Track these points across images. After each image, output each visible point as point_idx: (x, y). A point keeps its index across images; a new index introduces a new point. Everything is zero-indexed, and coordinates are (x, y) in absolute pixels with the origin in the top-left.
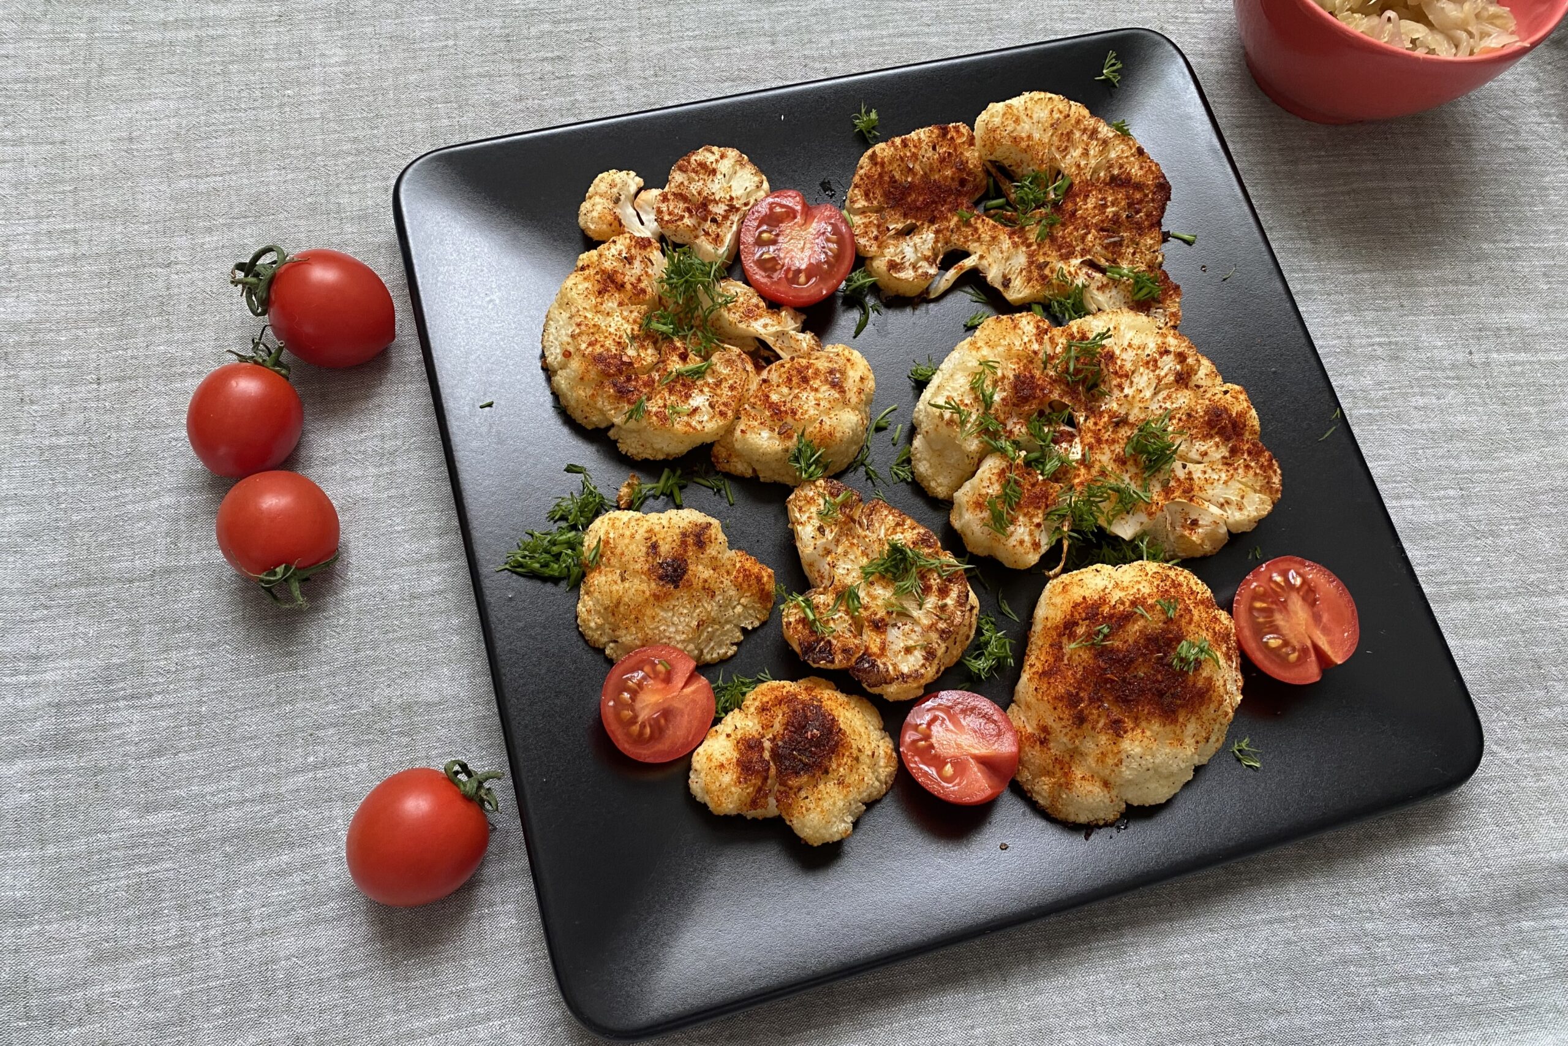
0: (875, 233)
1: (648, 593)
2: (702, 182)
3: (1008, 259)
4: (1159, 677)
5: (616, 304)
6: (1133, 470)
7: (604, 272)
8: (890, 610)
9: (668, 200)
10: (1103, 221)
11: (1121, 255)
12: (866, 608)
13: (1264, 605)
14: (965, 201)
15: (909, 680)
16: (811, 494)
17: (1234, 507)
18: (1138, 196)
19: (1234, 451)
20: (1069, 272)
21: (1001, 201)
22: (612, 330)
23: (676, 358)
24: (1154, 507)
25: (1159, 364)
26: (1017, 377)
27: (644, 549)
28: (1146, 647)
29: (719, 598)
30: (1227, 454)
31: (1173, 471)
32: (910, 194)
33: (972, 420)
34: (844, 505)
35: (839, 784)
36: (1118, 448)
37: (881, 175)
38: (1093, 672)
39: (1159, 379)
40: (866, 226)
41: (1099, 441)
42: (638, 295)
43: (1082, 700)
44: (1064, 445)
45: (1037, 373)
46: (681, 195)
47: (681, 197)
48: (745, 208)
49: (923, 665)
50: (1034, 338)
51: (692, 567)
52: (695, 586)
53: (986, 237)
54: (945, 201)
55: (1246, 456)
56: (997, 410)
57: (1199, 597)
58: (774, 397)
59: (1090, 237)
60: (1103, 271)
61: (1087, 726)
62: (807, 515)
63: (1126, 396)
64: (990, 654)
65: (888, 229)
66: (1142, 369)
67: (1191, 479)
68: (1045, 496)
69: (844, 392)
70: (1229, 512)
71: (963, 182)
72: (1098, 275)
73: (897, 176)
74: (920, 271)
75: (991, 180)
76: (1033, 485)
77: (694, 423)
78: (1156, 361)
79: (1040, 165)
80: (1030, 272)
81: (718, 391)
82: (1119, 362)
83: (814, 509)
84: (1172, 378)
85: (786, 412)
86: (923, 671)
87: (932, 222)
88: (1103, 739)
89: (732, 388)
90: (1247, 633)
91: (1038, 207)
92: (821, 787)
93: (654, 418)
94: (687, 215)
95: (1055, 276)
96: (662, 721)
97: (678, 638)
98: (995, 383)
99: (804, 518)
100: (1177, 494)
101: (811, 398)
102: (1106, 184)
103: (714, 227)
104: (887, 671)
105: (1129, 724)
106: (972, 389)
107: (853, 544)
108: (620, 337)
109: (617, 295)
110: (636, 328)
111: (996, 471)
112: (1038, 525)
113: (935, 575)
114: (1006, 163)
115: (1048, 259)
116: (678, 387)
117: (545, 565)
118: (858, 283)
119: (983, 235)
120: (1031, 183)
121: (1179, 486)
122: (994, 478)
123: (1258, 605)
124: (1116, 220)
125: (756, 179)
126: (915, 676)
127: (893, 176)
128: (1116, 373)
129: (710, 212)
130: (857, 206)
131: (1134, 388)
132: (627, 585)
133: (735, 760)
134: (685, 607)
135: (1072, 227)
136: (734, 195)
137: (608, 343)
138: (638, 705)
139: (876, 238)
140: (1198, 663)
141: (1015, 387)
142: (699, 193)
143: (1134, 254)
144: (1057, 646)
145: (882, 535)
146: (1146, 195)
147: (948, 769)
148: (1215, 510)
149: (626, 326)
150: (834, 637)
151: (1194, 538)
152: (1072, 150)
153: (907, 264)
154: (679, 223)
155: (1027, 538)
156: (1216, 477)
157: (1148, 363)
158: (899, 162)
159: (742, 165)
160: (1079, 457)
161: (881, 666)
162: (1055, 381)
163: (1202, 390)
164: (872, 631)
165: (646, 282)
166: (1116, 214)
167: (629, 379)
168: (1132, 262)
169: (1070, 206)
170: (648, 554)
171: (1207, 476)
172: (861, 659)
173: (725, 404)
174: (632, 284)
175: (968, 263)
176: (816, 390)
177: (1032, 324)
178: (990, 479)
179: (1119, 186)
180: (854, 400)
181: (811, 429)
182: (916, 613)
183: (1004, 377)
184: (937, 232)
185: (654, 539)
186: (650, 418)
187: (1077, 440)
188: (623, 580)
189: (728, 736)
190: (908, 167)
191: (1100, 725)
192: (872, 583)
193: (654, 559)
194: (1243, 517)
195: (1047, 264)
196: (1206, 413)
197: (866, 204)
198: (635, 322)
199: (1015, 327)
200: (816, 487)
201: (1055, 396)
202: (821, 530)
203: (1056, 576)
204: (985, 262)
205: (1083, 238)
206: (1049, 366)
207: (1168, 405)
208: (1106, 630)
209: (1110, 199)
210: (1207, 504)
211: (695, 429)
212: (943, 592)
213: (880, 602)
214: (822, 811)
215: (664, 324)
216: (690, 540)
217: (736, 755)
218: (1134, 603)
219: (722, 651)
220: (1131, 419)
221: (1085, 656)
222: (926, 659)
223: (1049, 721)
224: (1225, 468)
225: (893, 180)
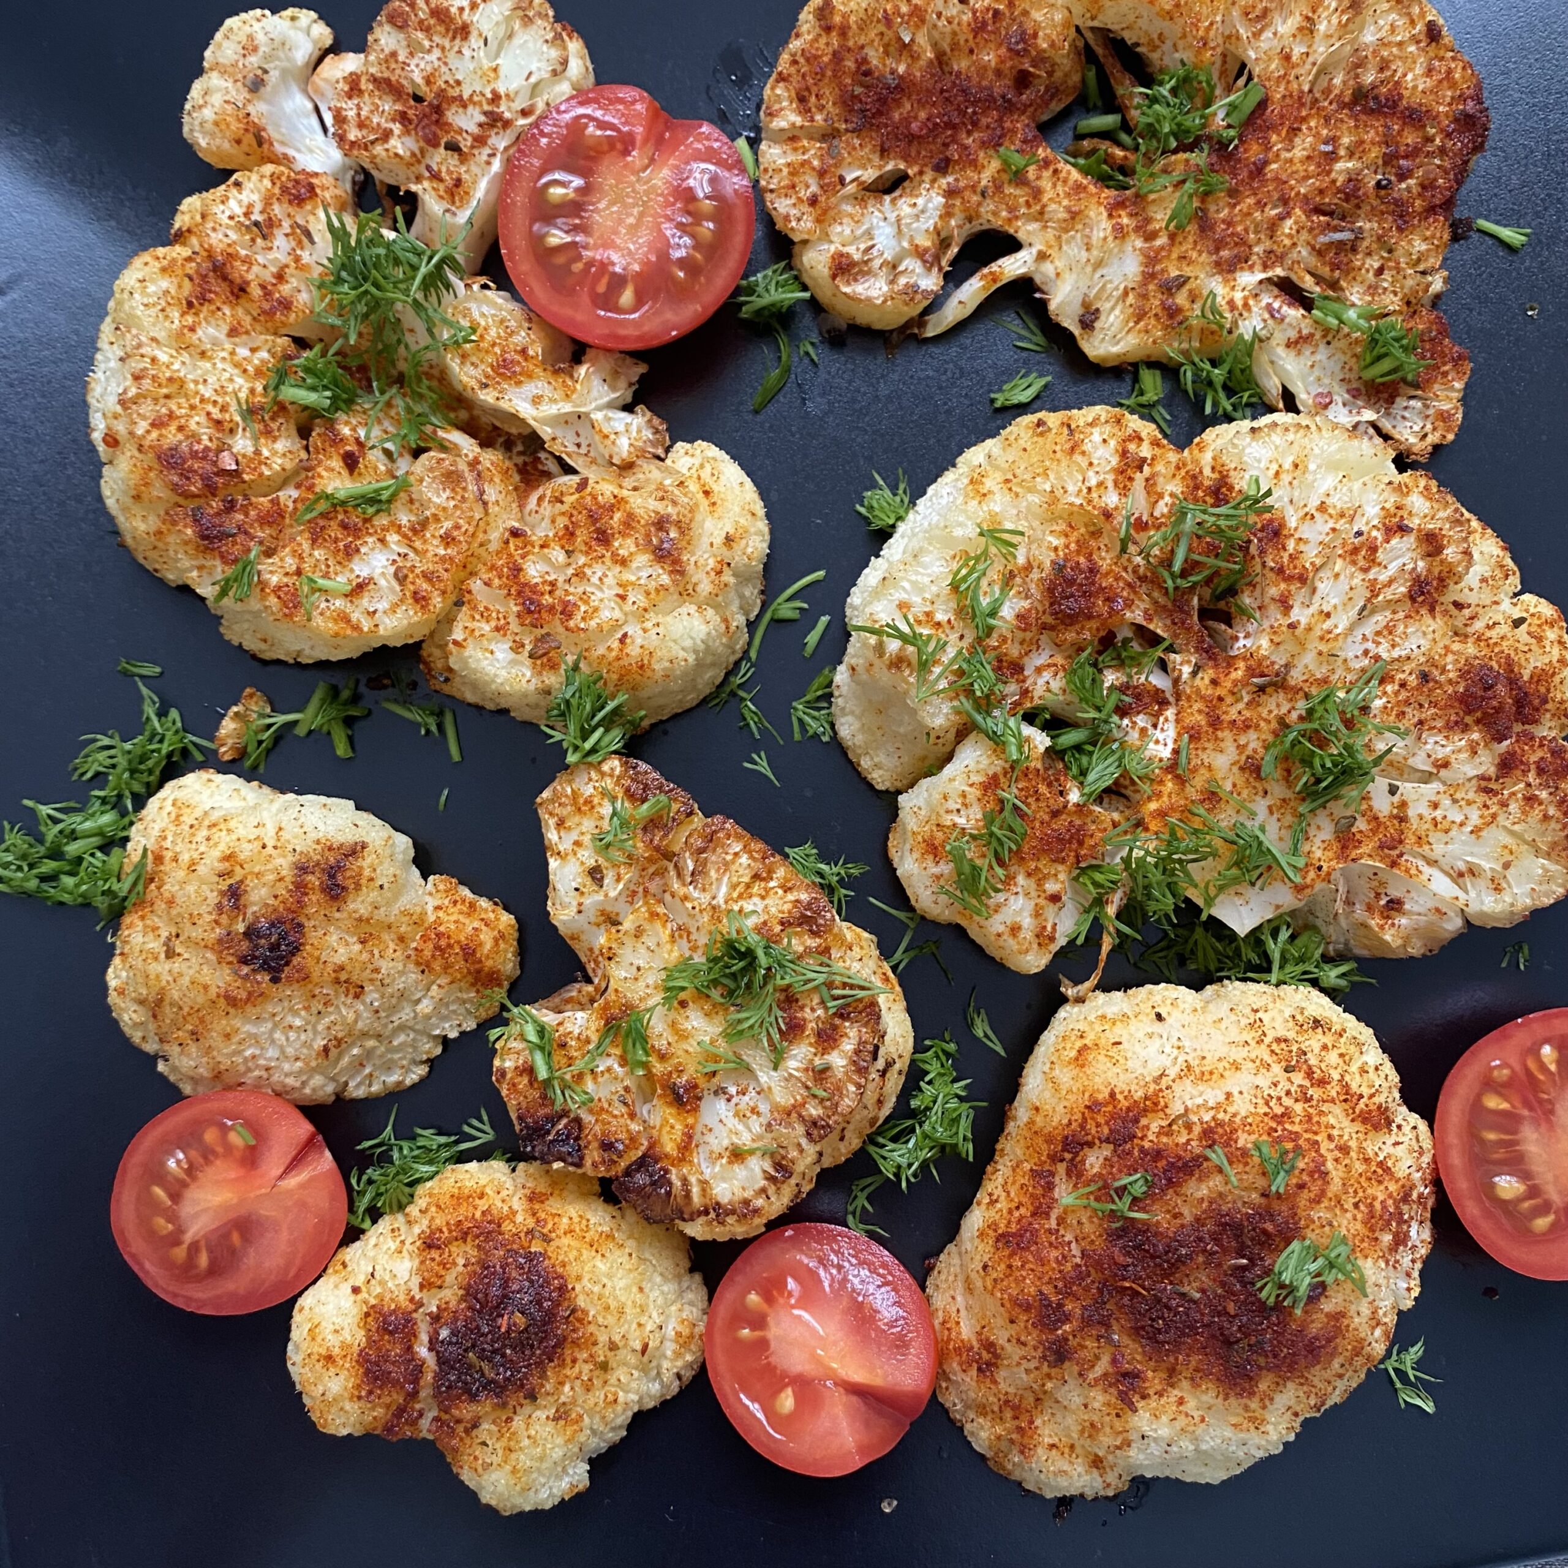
0: (814, 188)
1: (213, 991)
2: (437, 53)
3: (1099, 264)
4: (1231, 1308)
5: (225, 329)
6: (1278, 791)
7: (210, 255)
8: (711, 1067)
9: (361, 92)
10: (1321, 192)
11: (1349, 271)
12: (663, 1057)
13: (1505, 1106)
14: (1021, 125)
15: (730, 1220)
16: (588, 790)
17: (1483, 883)
18: (1411, 138)
19: (1507, 765)
20: (1231, 303)
21: (1109, 121)
22: (208, 393)
23: (336, 463)
24: (1312, 874)
25: (1380, 555)
26: (1059, 568)
27: (213, 898)
28: (1217, 1241)
29: (372, 995)
30: (1492, 771)
31: (1366, 798)
32: (898, 103)
33: (945, 659)
34: (652, 824)
35: (556, 1419)
36: (1253, 741)
37: (837, 57)
38: (1098, 1265)
39: (1374, 589)
40: (795, 170)
41: (1215, 723)
42: (270, 314)
43: (1067, 1318)
44: (1141, 720)
45: (1105, 560)
46: (388, 81)
47: (387, 86)
48: (522, 122)
49: (763, 1190)
50: (1110, 478)
51: (313, 936)
52: (315, 975)
53: (1057, 211)
54: (975, 124)
55: (1531, 777)
56: (1004, 640)
57: (1362, 1104)
58: (534, 571)
59: (1288, 225)
60: (1306, 303)
61: (1070, 1369)
62: (574, 836)
63: (1292, 626)
64: (926, 1136)
65: (842, 180)
66: (1339, 565)
67: (1403, 819)
68: (1078, 837)
69: (682, 573)
70: (1473, 894)
71: (1023, 80)
72: (1294, 313)
73: (874, 57)
74: (902, 281)
75: (1091, 74)
76: (1055, 814)
77: (355, 617)
78: (1374, 549)
79: (1199, 52)
80: (1144, 297)
81: (418, 544)
82: (1291, 545)
83: (588, 825)
84: (1403, 589)
85: (551, 609)
86: (760, 1202)
87: (942, 167)
88: (1099, 1398)
89: (448, 539)
90: (1456, 1159)
91: (1182, 148)
92: (518, 1422)
93: (273, 601)
94: (397, 128)
95: (1197, 306)
96: (236, 1238)
97: (287, 1067)
98: (1008, 579)
99: (565, 846)
100: (1364, 849)
101: (610, 580)
102: (1343, 106)
103: (453, 160)
104: (688, 1195)
105: (1154, 1380)
106: (955, 587)
107: (654, 915)
108: (224, 409)
109: (227, 310)
110: (259, 388)
111: (977, 779)
112: (1055, 898)
113: (816, 1000)
114: (1130, 37)
115: (1188, 271)
116: (334, 531)
117: (50, 878)
118: (766, 300)
119: (1053, 207)
120: (1174, 91)
121: (1374, 831)
122: (973, 793)
123: (1493, 1102)
124: (1352, 191)
125: (554, 53)
126: (745, 1210)
127: (865, 61)
128: (1280, 571)
129: (446, 126)
130: (779, 123)
131: (1314, 609)
132: (177, 965)
133: (356, 1350)
134: (296, 1013)
135: (1251, 201)
136: (502, 91)
137: (197, 422)
138: (187, 1209)
139: (813, 201)
140: (1319, 1290)
141: (1051, 590)
142: (428, 81)
143: (1380, 271)
144: (1043, 1179)
145: (720, 900)
146: (1430, 140)
147: (787, 1402)
148: (1442, 885)
149: (240, 381)
150: (591, 1111)
151: (1388, 938)
152: (1278, 20)
153: (877, 263)
154: (378, 149)
155: (1027, 922)
156: (1459, 818)
157: (1355, 551)
158: (881, 28)
159: (527, 21)
160: (1166, 753)
161: (677, 1183)
162: (1143, 579)
163: (1467, 612)
164: (670, 1104)
165: (294, 282)
166: (1354, 179)
167: (230, 506)
168: (1372, 290)
169: (1253, 152)
170: (219, 907)
171: (1438, 814)
172: (642, 1163)
173: (427, 576)
174: (263, 287)
175: (1011, 266)
176: (623, 562)
177: (1112, 443)
178: (964, 795)
179: (1371, 112)
180: (705, 587)
181: (601, 650)
182: (763, 1078)
183: (1028, 568)
184: (950, 193)
185: (239, 873)
186: (264, 598)
187: (1170, 713)
188: (170, 954)
189: (356, 1290)
190: (900, 39)
191: (1099, 1370)
192: (683, 1004)
193: (233, 919)
194: (1499, 908)
195: (1182, 282)
196: (1463, 674)
197: (798, 120)
198: (259, 373)
199: (1073, 449)
200: (603, 774)
201: (1136, 615)
202: (595, 874)
203: (1080, 1000)
204: (1048, 268)
205: (1273, 227)
206: (1132, 549)
207: (1383, 651)
208: (1139, 1189)
209: (1346, 141)
210: (1427, 870)
211: (357, 628)
212: (827, 1038)
213: (692, 1046)
214: (514, 1471)
215: (313, 389)
216: (313, 880)
217: (360, 1337)
218: (1209, 1135)
219: (393, 1078)
220: (1296, 677)
221: (1088, 1228)
222: (771, 1179)
223: (1001, 1336)
224: (1481, 798)
225: (864, 71)
